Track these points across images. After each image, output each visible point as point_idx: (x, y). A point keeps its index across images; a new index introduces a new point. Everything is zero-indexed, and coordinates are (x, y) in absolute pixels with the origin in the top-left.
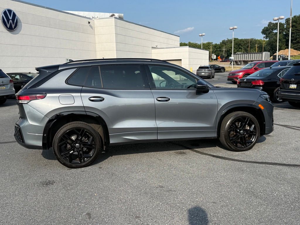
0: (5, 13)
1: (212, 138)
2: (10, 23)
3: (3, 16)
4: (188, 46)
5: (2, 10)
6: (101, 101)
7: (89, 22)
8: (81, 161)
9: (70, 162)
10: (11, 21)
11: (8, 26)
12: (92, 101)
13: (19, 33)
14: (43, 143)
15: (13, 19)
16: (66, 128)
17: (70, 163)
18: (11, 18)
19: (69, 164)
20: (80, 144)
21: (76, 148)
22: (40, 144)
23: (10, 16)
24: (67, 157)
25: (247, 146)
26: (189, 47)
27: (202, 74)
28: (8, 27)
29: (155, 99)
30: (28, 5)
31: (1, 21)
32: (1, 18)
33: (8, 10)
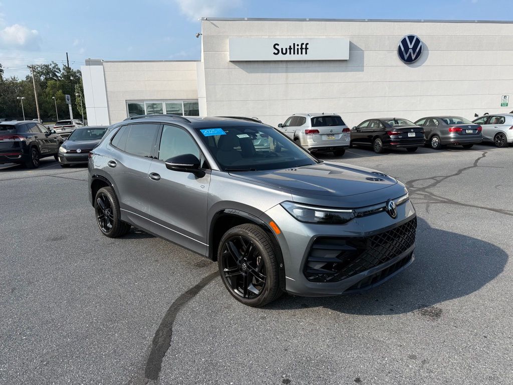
0: (404, 42)
2: (408, 53)
3: (400, 45)
5: (401, 38)
10: (411, 51)
11: (406, 58)
13: (424, 65)
18: (411, 46)
23: (411, 44)
30: (444, 23)
31: (396, 53)
32: (397, 48)
33: (409, 37)
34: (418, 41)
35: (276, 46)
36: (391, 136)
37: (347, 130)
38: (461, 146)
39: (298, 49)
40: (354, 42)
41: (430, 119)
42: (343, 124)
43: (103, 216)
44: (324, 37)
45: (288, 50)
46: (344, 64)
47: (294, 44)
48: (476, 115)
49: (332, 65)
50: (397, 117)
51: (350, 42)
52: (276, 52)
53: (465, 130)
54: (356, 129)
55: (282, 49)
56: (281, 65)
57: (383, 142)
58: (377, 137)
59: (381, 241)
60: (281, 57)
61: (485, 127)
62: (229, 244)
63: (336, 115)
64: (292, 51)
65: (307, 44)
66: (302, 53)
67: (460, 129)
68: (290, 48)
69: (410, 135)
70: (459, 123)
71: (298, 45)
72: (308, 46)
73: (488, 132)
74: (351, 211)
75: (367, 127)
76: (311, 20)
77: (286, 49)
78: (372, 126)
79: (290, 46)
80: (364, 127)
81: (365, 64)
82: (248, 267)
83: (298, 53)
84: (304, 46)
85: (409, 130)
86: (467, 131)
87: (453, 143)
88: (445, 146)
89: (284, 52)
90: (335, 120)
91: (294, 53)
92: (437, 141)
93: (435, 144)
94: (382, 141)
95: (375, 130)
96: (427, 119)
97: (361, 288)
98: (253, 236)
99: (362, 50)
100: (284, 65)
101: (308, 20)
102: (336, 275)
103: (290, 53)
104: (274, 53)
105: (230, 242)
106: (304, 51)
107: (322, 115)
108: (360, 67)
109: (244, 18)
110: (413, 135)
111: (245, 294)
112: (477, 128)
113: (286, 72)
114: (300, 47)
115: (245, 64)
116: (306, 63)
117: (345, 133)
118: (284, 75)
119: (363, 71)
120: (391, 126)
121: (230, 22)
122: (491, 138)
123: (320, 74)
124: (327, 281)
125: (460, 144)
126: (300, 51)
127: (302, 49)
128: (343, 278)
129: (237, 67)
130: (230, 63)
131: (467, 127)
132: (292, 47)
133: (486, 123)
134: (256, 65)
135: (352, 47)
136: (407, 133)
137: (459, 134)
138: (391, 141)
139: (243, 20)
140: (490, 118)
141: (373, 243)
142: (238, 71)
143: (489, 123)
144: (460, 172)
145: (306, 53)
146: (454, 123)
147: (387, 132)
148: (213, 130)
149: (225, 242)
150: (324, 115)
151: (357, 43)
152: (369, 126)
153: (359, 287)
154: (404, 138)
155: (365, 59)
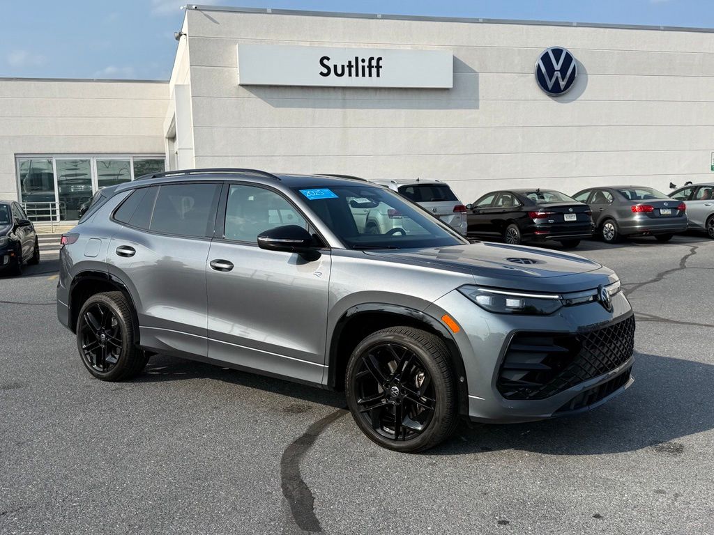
0: (545, 58)
2: (554, 80)
6: (130, 256)
8: (104, 367)
10: (557, 74)
11: (550, 87)
12: (121, 254)
13: (579, 98)
14: (69, 321)
20: (106, 336)
21: (100, 340)
23: (557, 63)
24: (89, 354)
28: (550, 89)
29: (209, 264)
31: (532, 78)
32: (534, 69)
33: (553, 50)
34: (569, 58)
35: (325, 62)
36: (535, 220)
37: (460, 208)
38: (653, 238)
39: (363, 67)
40: (460, 57)
41: (598, 192)
42: (453, 198)
43: (96, 344)
44: (409, 48)
45: (347, 70)
46: (444, 96)
47: (357, 59)
48: (672, 186)
49: (423, 96)
50: (542, 188)
51: (454, 58)
52: (325, 71)
53: (659, 209)
54: (472, 209)
55: (335, 66)
56: (333, 94)
57: (521, 231)
58: (510, 222)
59: (597, 341)
60: (332, 80)
61: (690, 205)
62: (367, 358)
63: (440, 182)
64: (353, 70)
65: (379, 59)
66: (370, 75)
67: (650, 207)
68: (350, 66)
69: (567, 218)
70: (646, 197)
71: (363, 61)
72: (381, 63)
73: (697, 214)
74: (557, 297)
75: (491, 205)
76: (384, 17)
77: (343, 66)
78: (500, 203)
79: (350, 62)
80: (485, 206)
81: (480, 98)
82: (402, 390)
83: (364, 75)
84: (374, 63)
85: (564, 209)
86: (661, 211)
87: (640, 233)
88: (626, 238)
89: (339, 71)
90: (439, 192)
91: (357, 75)
92: (612, 228)
93: (609, 234)
94: (519, 228)
95: (506, 210)
96: (593, 191)
97: (575, 409)
98: (412, 340)
99: (474, 72)
100: (340, 94)
101: (379, 16)
102: (542, 389)
103: (350, 75)
104: (322, 74)
105: (370, 355)
106: (374, 71)
107: (417, 183)
108: (473, 102)
109: (266, 10)
110: (573, 218)
111: (397, 434)
112: (678, 206)
113: (344, 107)
114: (366, 64)
115: (268, 91)
116: (378, 92)
117: (458, 215)
118: (339, 111)
119: (477, 107)
120: (533, 202)
121: (239, 14)
122: (701, 223)
123: (403, 112)
124: (531, 398)
125: (651, 233)
126: (367, 70)
127: (370, 67)
128: (551, 393)
129: (253, 95)
130: (241, 87)
131: (660, 205)
132: (353, 63)
133: (690, 198)
134: (288, 94)
135: (458, 66)
136: (562, 214)
137: (651, 216)
138: (535, 229)
139: (263, 11)
140: (696, 189)
141: (588, 343)
142: (256, 103)
143: (696, 199)
144: (660, 276)
145: (378, 75)
146: (639, 198)
147: (527, 212)
148: (318, 191)
149: (361, 356)
150: (420, 182)
151: (466, 59)
152: (495, 202)
153: (572, 407)
154: (558, 223)
155: (481, 87)
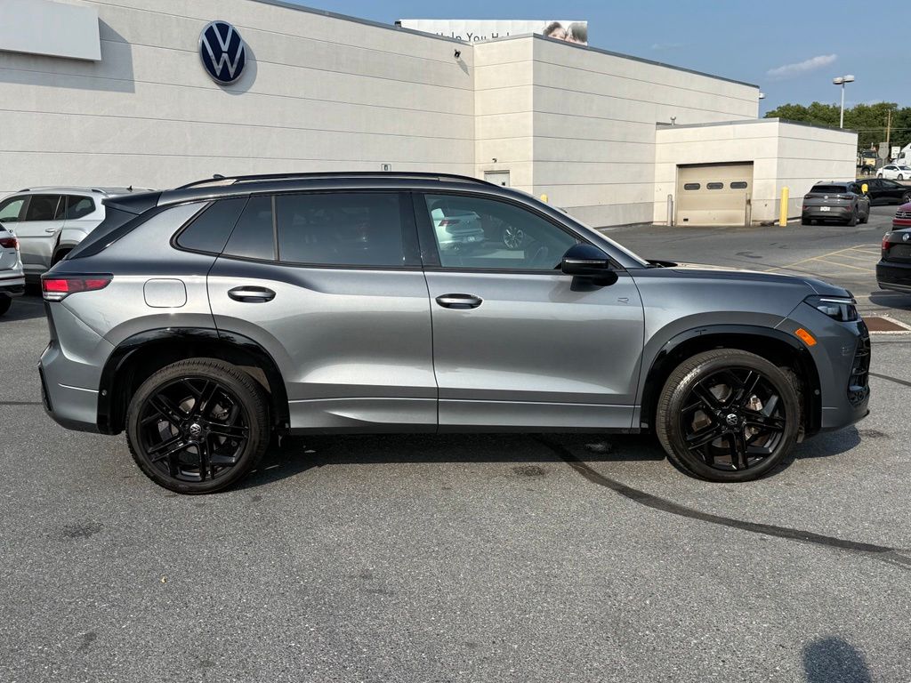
0: (209, 33)
1: (624, 432)
3: (203, 43)
4: (778, 119)
5: (202, 27)
6: (266, 300)
7: (457, 53)
8: (204, 474)
9: (173, 475)
10: (225, 56)
12: (241, 299)
13: (250, 90)
14: (99, 417)
15: (232, 52)
16: (162, 377)
17: (173, 479)
18: (225, 47)
19: (169, 480)
20: (204, 426)
21: (190, 435)
22: (91, 416)
23: (224, 42)
24: (165, 459)
25: (747, 467)
26: (780, 121)
27: (822, 209)
28: (218, 74)
29: (433, 301)
30: (277, 8)
31: (196, 58)
32: (198, 48)
33: (217, 25)
34: (236, 39)
40: (101, 18)
43: (180, 442)
46: (88, 70)
49: (60, 68)
51: (100, 21)
81: (136, 78)
99: (125, 41)
108: (125, 83)
119: (133, 91)
123: (33, 89)
135: (105, 33)
151: (120, 28)
155: (135, 64)
